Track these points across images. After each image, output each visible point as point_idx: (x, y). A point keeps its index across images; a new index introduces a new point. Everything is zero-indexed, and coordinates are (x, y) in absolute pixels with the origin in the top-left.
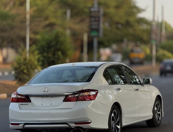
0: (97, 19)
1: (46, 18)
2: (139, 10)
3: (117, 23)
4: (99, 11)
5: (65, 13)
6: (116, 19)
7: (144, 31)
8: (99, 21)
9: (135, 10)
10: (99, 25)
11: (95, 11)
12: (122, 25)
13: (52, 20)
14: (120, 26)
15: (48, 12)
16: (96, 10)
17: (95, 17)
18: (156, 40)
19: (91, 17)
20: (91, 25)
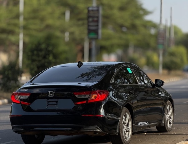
0: (96, 19)
1: (42, 19)
2: (146, 13)
3: (121, 26)
4: (98, 10)
5: (64, 14)
6: (120, 21)
7: (151, 36)
8: (97, 21)
9: (141, 12)
11: (93, 10)
12: (128, 28)
13: (50, 22)
14: (124, 30)
15: (43, 13)
16: (95, 9)
17: (93, 17)
18: (163, 45)
19: (89, 17)
20: (89, 26)
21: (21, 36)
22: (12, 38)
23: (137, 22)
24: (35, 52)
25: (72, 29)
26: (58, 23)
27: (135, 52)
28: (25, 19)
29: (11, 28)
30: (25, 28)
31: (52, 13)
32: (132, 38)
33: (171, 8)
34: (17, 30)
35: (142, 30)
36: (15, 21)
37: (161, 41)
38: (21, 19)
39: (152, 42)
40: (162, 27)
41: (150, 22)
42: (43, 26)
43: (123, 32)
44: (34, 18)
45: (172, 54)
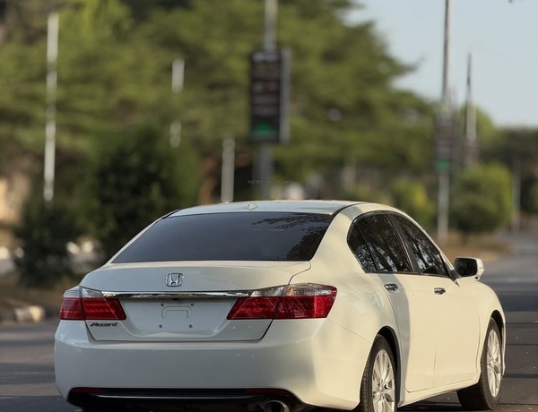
0: (272, 86)
1: (110, 84)
3: (329, 105)
4: (279, 63)
5: (169, 70)
6: (325, 92)
7: (411, 134)
8: (278, 93)
9: (383, 68)
10: (278, 105)
11: (264, 62)
12: (344, 112)
13: (130, 91)
15: (113, 67)
16: (271, 58)
17: (265, 81)
19: (254, 80)
20: (253, 105)
21: (51, 130)
22: (26, 136)
23: (375, 95)
24: (112, 179)
25: (193, 114)
26: (151, 95)
27: (358, 179)
28: (60, 81)
29: (22, 107)
30: (61, 107)
31: (136, 68)
32: (358, 141)
33: (470, 58)
34: (39, 113)
35: (388, 119)
36: (37, 88)
37: (443, 150)
38: (52, 81)
39: (415, 152)
40: (446, 111)
41: (407, 95)
42: (112, 102)
43: (330, 123)
44: (87, 80)
45: (472, 187)
